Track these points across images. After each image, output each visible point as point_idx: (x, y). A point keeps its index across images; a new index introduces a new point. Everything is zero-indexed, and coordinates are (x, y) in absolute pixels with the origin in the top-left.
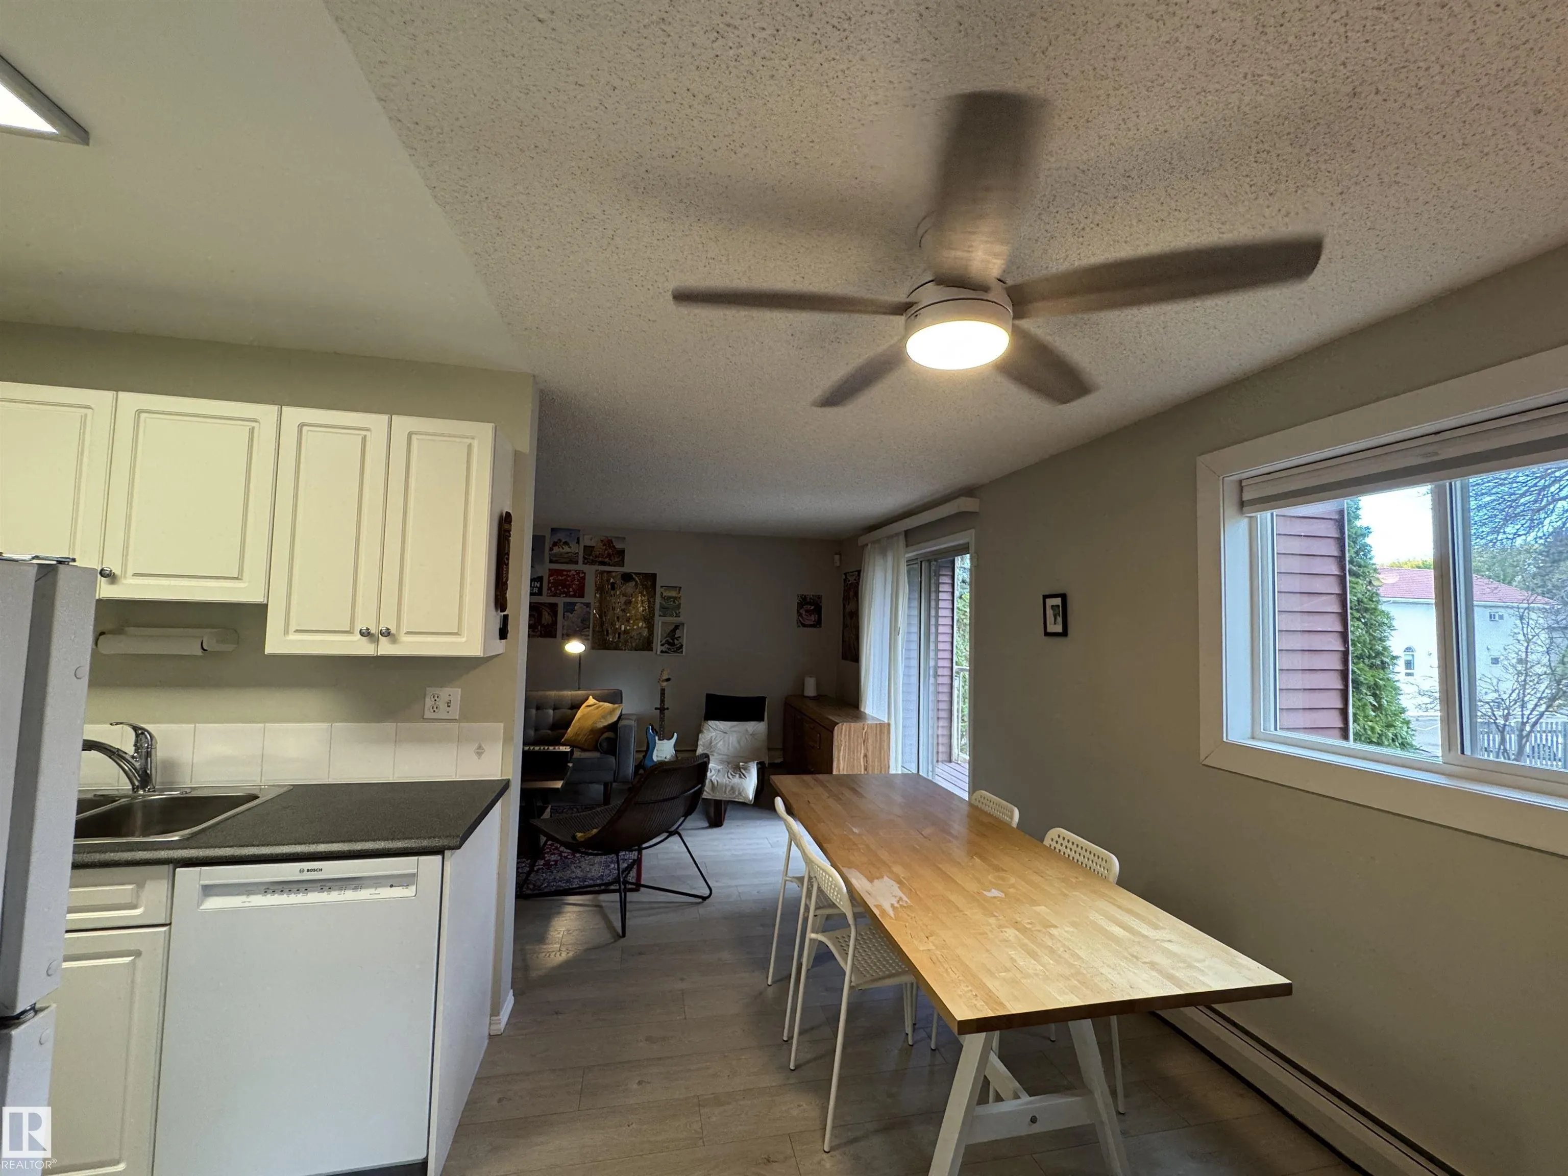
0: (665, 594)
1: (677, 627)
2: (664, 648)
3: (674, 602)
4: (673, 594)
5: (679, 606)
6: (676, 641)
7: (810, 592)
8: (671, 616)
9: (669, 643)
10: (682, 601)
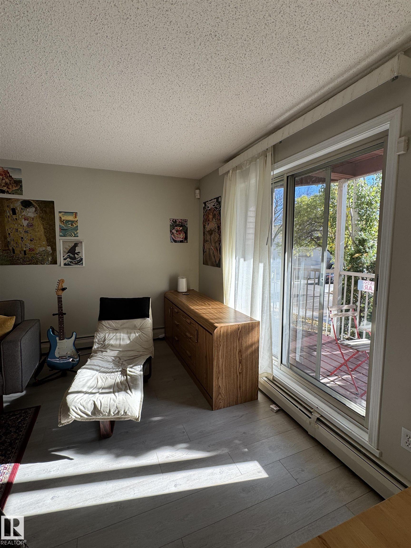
0: (63, 218)
1: (76, 245)
2: (66, 261)
3: (72, 225)
4: (71, 218)
5: (76, 228)
6: (76, 255)
7: (179, 217)
8: (71, 236)
9: (71, 258)
10: (79, 224)
